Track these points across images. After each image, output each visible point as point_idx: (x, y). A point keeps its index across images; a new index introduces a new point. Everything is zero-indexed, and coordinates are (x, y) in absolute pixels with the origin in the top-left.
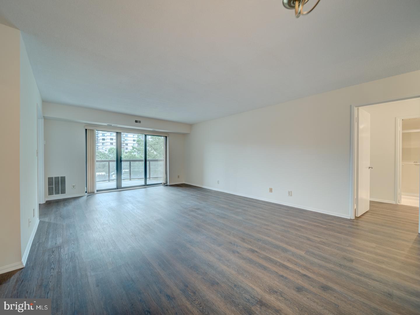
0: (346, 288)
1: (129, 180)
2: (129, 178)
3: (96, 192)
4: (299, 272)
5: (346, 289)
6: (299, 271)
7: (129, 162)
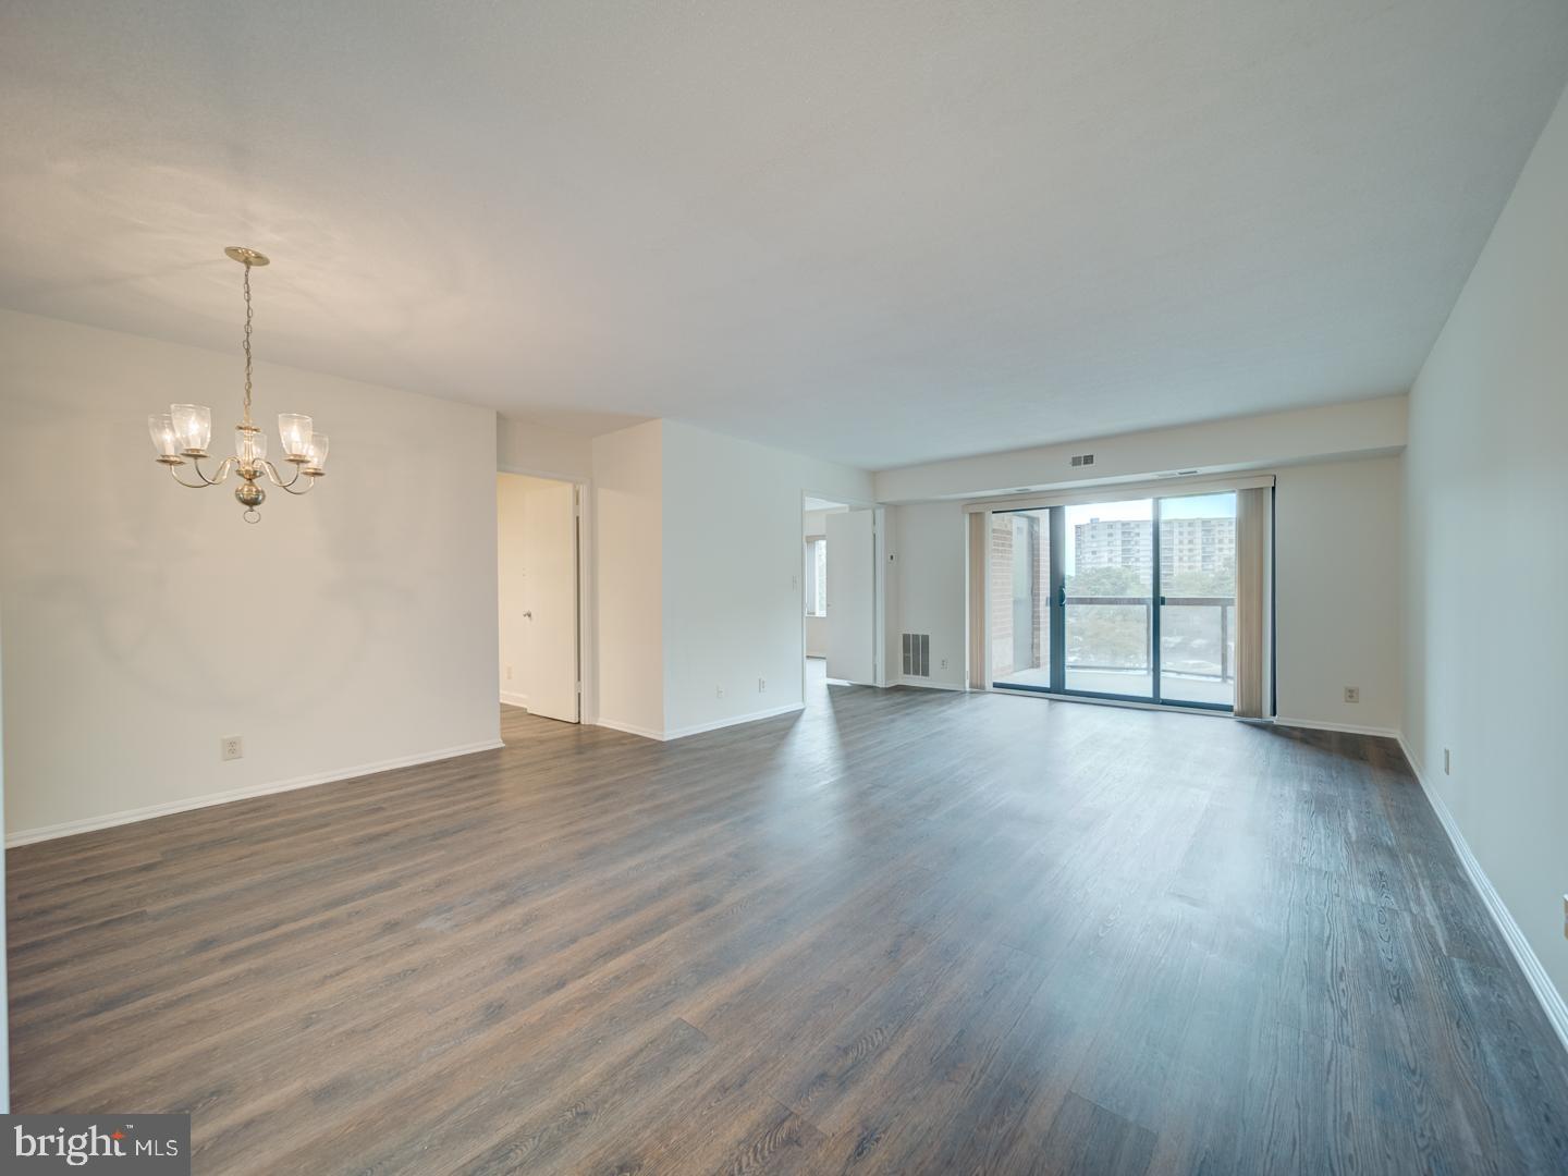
0: (469, 1063)
1: (1219, 680)
2: (1220, 673)
3: (989, 686)
4: (583, 976)
5: (467, 1060)
6: (586, 977)
7: (1220, 608)
